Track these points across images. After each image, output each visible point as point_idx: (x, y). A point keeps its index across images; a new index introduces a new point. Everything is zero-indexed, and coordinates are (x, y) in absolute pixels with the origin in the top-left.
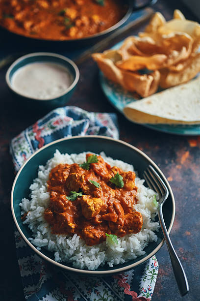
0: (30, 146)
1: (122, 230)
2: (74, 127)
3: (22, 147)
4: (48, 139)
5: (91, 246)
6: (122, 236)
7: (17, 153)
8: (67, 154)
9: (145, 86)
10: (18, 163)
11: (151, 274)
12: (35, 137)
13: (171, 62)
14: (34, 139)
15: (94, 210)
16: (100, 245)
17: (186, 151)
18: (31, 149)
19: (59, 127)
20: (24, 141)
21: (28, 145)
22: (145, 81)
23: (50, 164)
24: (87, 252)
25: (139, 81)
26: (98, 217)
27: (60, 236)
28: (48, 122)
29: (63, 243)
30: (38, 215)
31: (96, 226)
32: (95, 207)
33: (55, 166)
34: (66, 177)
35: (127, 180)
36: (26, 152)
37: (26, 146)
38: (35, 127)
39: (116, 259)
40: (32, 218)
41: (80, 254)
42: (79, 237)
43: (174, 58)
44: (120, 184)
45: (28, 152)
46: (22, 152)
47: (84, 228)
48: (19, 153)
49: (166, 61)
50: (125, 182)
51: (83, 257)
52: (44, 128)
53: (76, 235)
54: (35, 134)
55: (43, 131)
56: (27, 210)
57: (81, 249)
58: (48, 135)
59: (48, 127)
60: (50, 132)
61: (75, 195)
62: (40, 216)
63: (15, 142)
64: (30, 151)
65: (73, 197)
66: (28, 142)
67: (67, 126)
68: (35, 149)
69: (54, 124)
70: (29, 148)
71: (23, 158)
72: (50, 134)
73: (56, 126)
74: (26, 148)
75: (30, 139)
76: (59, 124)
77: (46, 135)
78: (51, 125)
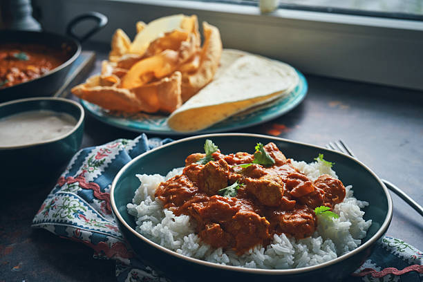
0: (80, 201)
2: (130, 150)
3: (71, 206)
4: (103, 181)
5: (309, 236)
7: (69, 217)
9: (176, 89)
10: (81, 226)
12: (80, 186)
13: (187, 55)
14: (81, 189)
15: (278, 184)
18: (85, 205)
19: (109, 158)
20: (67, 199)
21: (78, 200)
22: (174, 81)
25: (165, 85)
27: (255, 249)
28: (85, 162)
30: (195, 246)
32: (276, 181)
36: (82, 210)
37: (75, 202)
38: (67, 180)
42: (284, 235)
45: (84, 209)
46: (76, 212)
48: (71, 214)
52: (84, 172)
53: (276, 236)
54: (77, 184)
55: (87, 174)
57: (301, 247)
58: (98, 175)
59: (90, 166)
60: (98, 171)
61: (232, 188)
62: (199, 247)
63: (46, 213)
64: (86, 208)
65: (230, 191)
66: (73, 197)
67: (120, 152)
68: (91, 202)
69: (96, 157)
70: (82, 203)
71: (83, 219)
72: (100, 174)
73: (102, 159)
74: (77, 204)
75: (74, 192)
76: (106, 156)
77: (96, 177)
78: (94, 163)
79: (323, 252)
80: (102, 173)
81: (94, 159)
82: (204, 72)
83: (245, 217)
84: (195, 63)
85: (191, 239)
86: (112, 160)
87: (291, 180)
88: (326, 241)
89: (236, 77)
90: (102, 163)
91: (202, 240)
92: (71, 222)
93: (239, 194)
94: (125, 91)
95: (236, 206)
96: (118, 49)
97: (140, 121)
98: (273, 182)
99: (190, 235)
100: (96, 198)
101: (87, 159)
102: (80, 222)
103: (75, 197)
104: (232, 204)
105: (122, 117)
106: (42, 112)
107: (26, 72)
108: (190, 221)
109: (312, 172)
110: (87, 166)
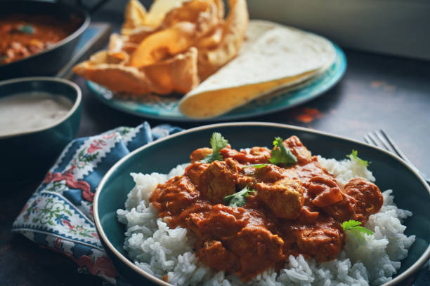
0: (66, 203)
1: (356, 215)
3: (54, 210)
5: (333, 259)
7: (51, 223)
8: (155, 174)
9: (191, 67)
10: (63, 235)
12: (67, 185)
14: (67, 189)
16: (344, 254)
18: (72, 208)
20: (50, 201)
21: (63, 202)
22: (189, 58)
24: (335, 275)
26: (306, 207)
27: (265, 274)
28: (76, 156)
30: (191, 269)
36: (66, 214)
37: (60, 205)
38: (54, 176)
41: (327, 283)
42: (301, 257)
43: (206, 20)
45: (69, 213)
46: (59, 217)
47: (297, 237)
48: (53, 220)
49: (198, 29)
52: (73, 167)
53: (292, 258)
54: (64, 182)
55: (76, 170)
57: (323, 273)
58: (90, 172)
59: (80, 160)
60: (90, 167)
61: (239, 195)
62: (196, 270)
63: (27, 217)
64: (72, 211)
65: (237, 199)
66: (57, 198)
67: (117, 144)
68: (78, 204)
69: (89, 151)
70: (67, 207)
71: (66, 226)
72: (92, 170)
73: (95, 152)
74: (62, 207)
75: (59, 192)
76: (100, 148)
77: (87, 174)
78: (85, 157)
79: (351, 279)
80: (94, 169)
81: (86, 152)
82: (226, 48)
83: (253, 234)
84: (216, 38)
85: (186, 259)
86: (107, 154)
87: (315, 185)
88: (356, 265)
89: (263, 53)
90: (95, 157)
91: (200, 260)
92: (52, 230)
93: (248, 203)
94: (134, 70)
95: (242, 220)
96: (132, 21)
97: (149, 104)
98: (291, 190)
99: (186, 254)
100: (85, 200)
101: (79, 151)
102: (62, 229)
103: (60, 199)
104: (239, 216)
105: (130, 99)
106: (35, 94)
107: (28, 47)
108: (187, 235)
109: (343, 173)
110: (78, 160)
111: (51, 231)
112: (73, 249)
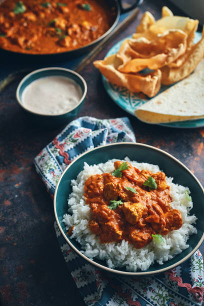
0: (56, 162)
1: (165, 229)
2: (95, 137)
3: (49, 165)
4: (73, 153)
6: (166, 234)
7: (46, 172)
8: (95, 165)
9: (152, 87)
10: (48, 180)
11: (197, 264)
12: (59, 152)
13: (171, 59)
14: (58, 155)
15: (137, 215)
16: (148, 246)
17: (200, 142)
18: (57, 165)
19: (81, 139)
20: (49, 159)
21: (54, 161)
22: (151, 82)
23: (82, 177)
24: (138, 255)
25: (145, 83)
26: (141, 220)
27: (110, 244)
28: (69, 136)
29: (114, 250)
30: (84, 228)
31: (141, 229)
32: (138, 212)
33: (87, 179)
34: (102, 188)
35: (159, 181)
36: (54, 168)
37: (53, 163)
38: (56, 143)
39: (165, 257)
40: (78, 232)
41: (132, 258)
42: (127, 242)
43: (173, 55)
44: (153, 186)
45: (56, 168)
46: (50, 169)
47: (130, 233)
48: (47, 170)
49: (167, 59)
50: (157, 183)
51: (135, 260)
52: (65, 143)
53: (124, 241)
54: (58, 150)
55: (66, 145)
56: (71, 225)
57: (132, 253)
58: (71, 149)
59: (69, 140)
60: (72, 145)
61: (116, 203)
62: (86, 229)
63: (40, 160)
64: (57, 167)
65: (114, 205)
66: (53, 158)
67: (88, 138)
68: (61, 164)
69: (75, 137)
70: (56, 164)
71: (52, 175)
72: (73, 148)
73: (77, 139)
75: (55, 155)
76: (80, 137)
77: (70, 149)
78: (72, 139)
79: (144, 259)
80: (74, 147)
81: (73, 137)
82: (182, 71)
83: (111, 227)
84: (179, 63)
85: (84, 222)
86: (82, 141)
87: (152, 211)
88: (150, 253)
90: (76, 141)
93: (117, 209)
94: (122, 77)
95: (110, 218)
97: (125, 98)
99: (85, 220)
100: (64, 163)
101: (71, 134)
102: (49, 176)
103: (54, 160)
104: (110, 215)
107: (81, 28)
110: (68, 140)
111: (44, 176)
112: (50, 189)
